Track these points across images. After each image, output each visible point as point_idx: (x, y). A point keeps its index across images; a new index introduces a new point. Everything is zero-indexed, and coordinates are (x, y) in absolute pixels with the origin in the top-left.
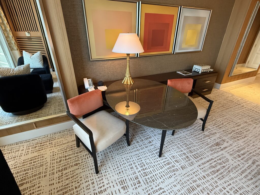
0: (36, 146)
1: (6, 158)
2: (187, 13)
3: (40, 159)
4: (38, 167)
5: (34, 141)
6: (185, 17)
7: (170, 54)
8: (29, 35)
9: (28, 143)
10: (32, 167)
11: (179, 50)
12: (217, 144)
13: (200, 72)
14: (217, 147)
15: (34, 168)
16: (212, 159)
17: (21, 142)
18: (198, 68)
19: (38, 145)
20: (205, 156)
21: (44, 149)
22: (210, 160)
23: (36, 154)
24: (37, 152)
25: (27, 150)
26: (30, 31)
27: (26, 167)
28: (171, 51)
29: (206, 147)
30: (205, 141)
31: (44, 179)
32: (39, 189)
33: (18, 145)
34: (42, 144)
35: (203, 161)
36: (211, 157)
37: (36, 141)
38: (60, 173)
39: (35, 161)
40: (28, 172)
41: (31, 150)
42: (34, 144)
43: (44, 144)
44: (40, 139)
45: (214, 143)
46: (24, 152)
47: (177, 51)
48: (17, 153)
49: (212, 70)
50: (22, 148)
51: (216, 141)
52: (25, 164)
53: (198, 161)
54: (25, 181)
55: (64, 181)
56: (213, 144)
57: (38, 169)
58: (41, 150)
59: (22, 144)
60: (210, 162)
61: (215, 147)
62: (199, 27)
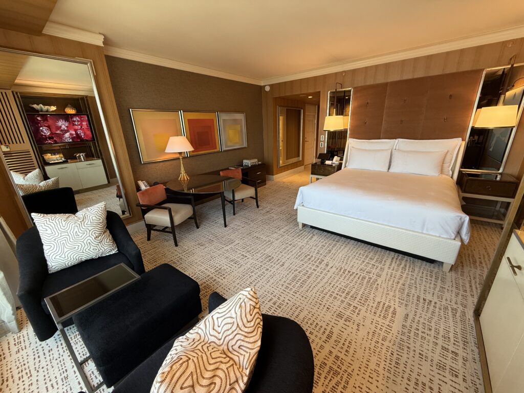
2: (224, 116)
6: (223, 120)
7: (218, 152)
8: (8, 150)
11: (226, 148)
13: (250, 166)
18: (248, 162)
26: (9, 144)
28: (218, 149)
47: (224, 149)
49: (260, 163)
62: (238, 127)
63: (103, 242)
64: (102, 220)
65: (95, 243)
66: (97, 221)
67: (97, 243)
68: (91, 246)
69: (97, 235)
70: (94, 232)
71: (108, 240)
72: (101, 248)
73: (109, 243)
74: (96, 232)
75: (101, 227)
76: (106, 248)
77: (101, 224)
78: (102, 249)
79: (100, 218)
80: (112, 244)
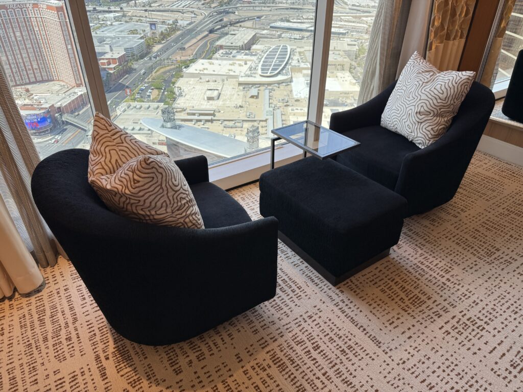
0: (505, 170)
1: (473, 161)
3: (496, 184)
4: (488, 188)
5: (507, 165)
9: (498, 162)
10: (481, 183)
15: (483, 186)
17: (490, 156)
19: (508, 172)
21: (511, 179)
23: (497, 177)
24: (500, 177)
25: (490, 167)
27: (475, 179)
31: (484, 201)
32: (472, 203)
33: (484, 156)
34: (515, 175)
37: (509, 167)
38: (506, 212)
39: (490, 181)
40: (474, 183)
41: (495, 169)
42: (504, 168)
43: (517, 176)
44: (517, 169)
46: (485, 166)
48: (478, 162)
50: (486, 161)
52: (477, 176)
54: (464, 188)
55: (503, 221)
57: (486, 190)
58: (507, 178)
59: (490, 158)
63: (423, 124)
64: (445, 94)
65: (413, 118)
66: (437, 93)
67: (414, 120)
68: (409, 120)
69: (422, 110)
70: (422, 104)
71: (430, 127)
72: (415, 130)
73: (428, 133)
74: (424, 105)
75: (437, 104)
76: (420, 135)
77: (439, 101)
78: (416, 133)
79: (445, 90)
80: (430, 136)
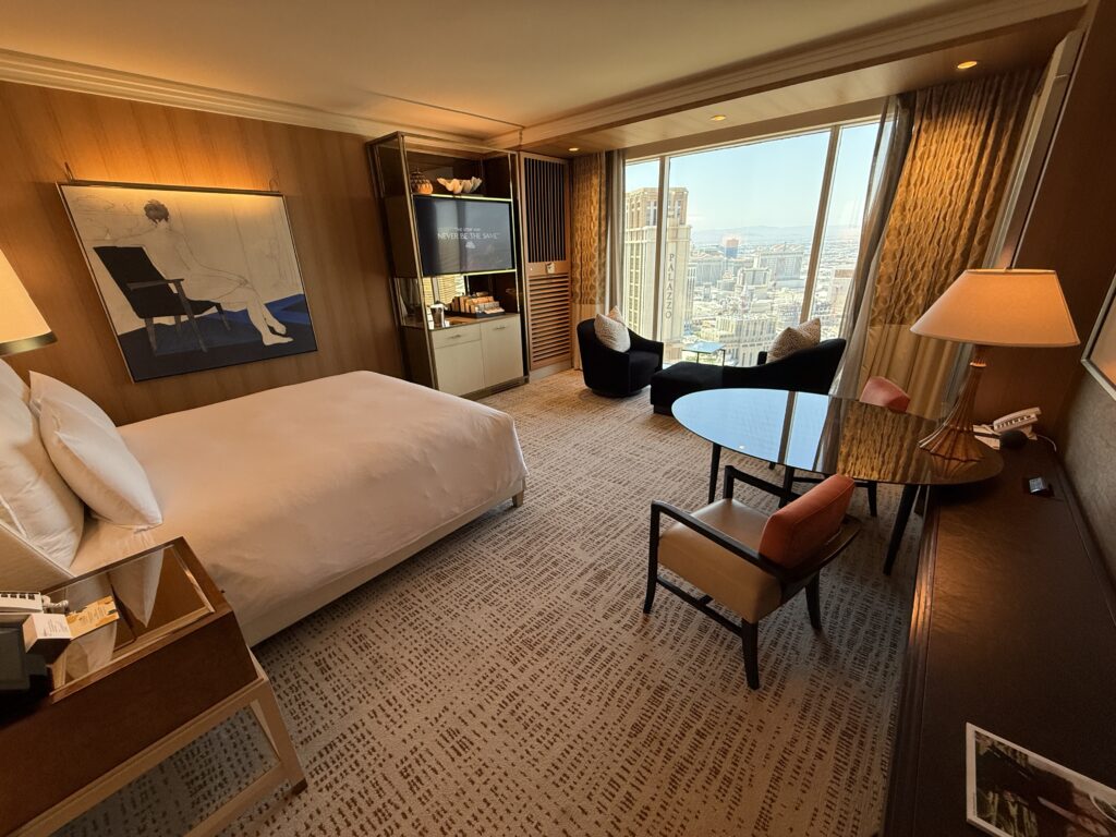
12: (601, 577)
14: (603, 568)
16: (615, 538)
20: (630, 539)
22: (618, 534)
29: (629, 558)
30: (633, 574)
35: (632, 528)
36: (618, 540)
45: (610, 578)
51: (604, 584)
53: (640, 526)
56: (614, 573)
60: (618, 531)
61: (609, 565)
